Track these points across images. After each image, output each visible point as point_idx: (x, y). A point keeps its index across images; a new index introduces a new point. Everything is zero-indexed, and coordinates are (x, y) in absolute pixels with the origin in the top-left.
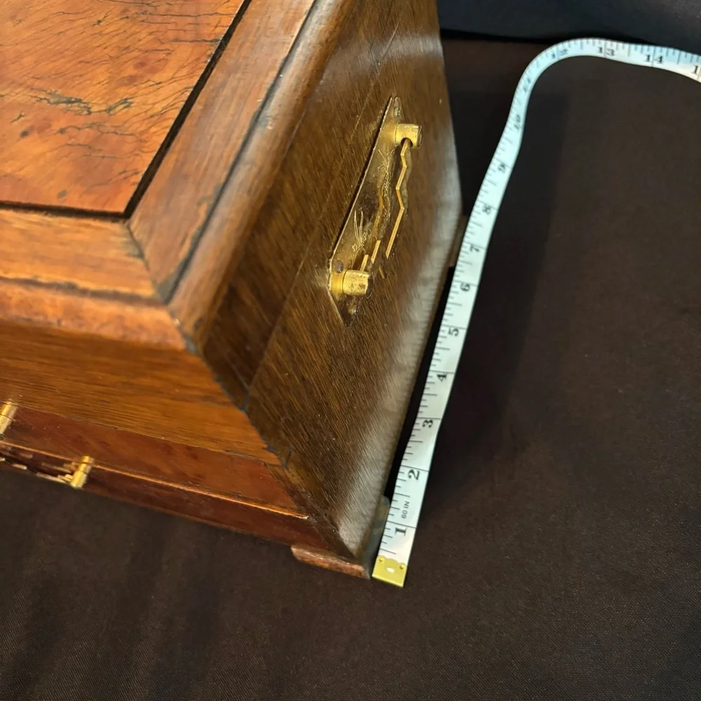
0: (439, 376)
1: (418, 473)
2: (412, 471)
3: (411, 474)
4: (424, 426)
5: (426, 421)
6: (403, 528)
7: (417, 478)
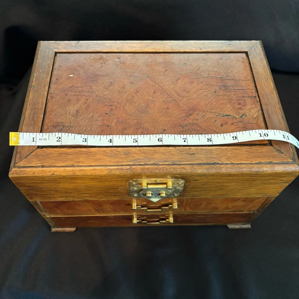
0: (111, 140)
1: (60, 141)
2: (60, 138)
3: (59, 138)
4: (83, 139)
5: (86, 139)
6: (35, 140)
7: (57, 141)
